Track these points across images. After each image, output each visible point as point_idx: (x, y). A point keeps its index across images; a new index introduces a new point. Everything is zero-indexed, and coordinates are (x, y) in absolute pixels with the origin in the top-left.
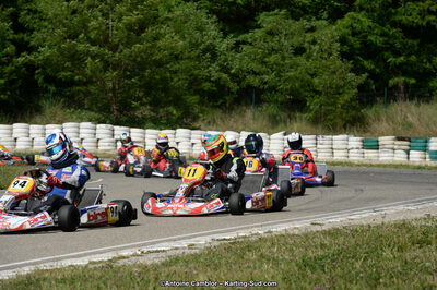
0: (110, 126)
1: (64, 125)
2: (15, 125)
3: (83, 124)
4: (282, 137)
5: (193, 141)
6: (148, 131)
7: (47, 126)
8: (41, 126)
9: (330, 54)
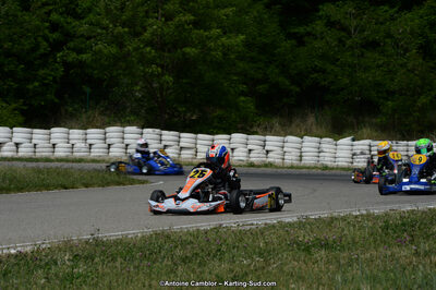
0: (158, 130)
1: (108, 129)
2: (53, 130)
3: (128, 129)
4: (351, 143)
5: (250, 147)
6: (200, 136)
7: (89, 131)
8: (81, 131)
9: (406, 50)
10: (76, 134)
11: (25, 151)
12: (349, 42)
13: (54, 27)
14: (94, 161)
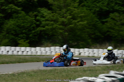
10: (43, 49)
11: (29, 53)
12: (117, 24)
13: (38, 21)
14: (47, 56)
